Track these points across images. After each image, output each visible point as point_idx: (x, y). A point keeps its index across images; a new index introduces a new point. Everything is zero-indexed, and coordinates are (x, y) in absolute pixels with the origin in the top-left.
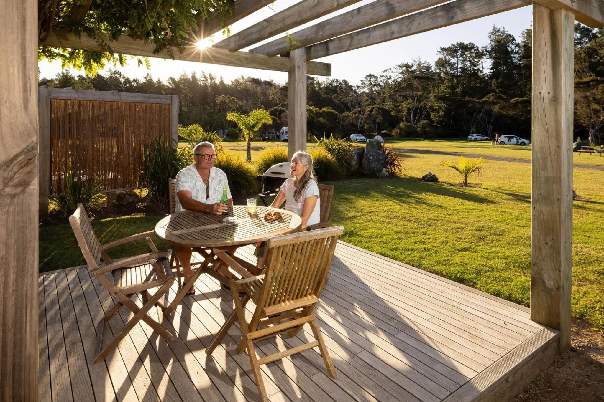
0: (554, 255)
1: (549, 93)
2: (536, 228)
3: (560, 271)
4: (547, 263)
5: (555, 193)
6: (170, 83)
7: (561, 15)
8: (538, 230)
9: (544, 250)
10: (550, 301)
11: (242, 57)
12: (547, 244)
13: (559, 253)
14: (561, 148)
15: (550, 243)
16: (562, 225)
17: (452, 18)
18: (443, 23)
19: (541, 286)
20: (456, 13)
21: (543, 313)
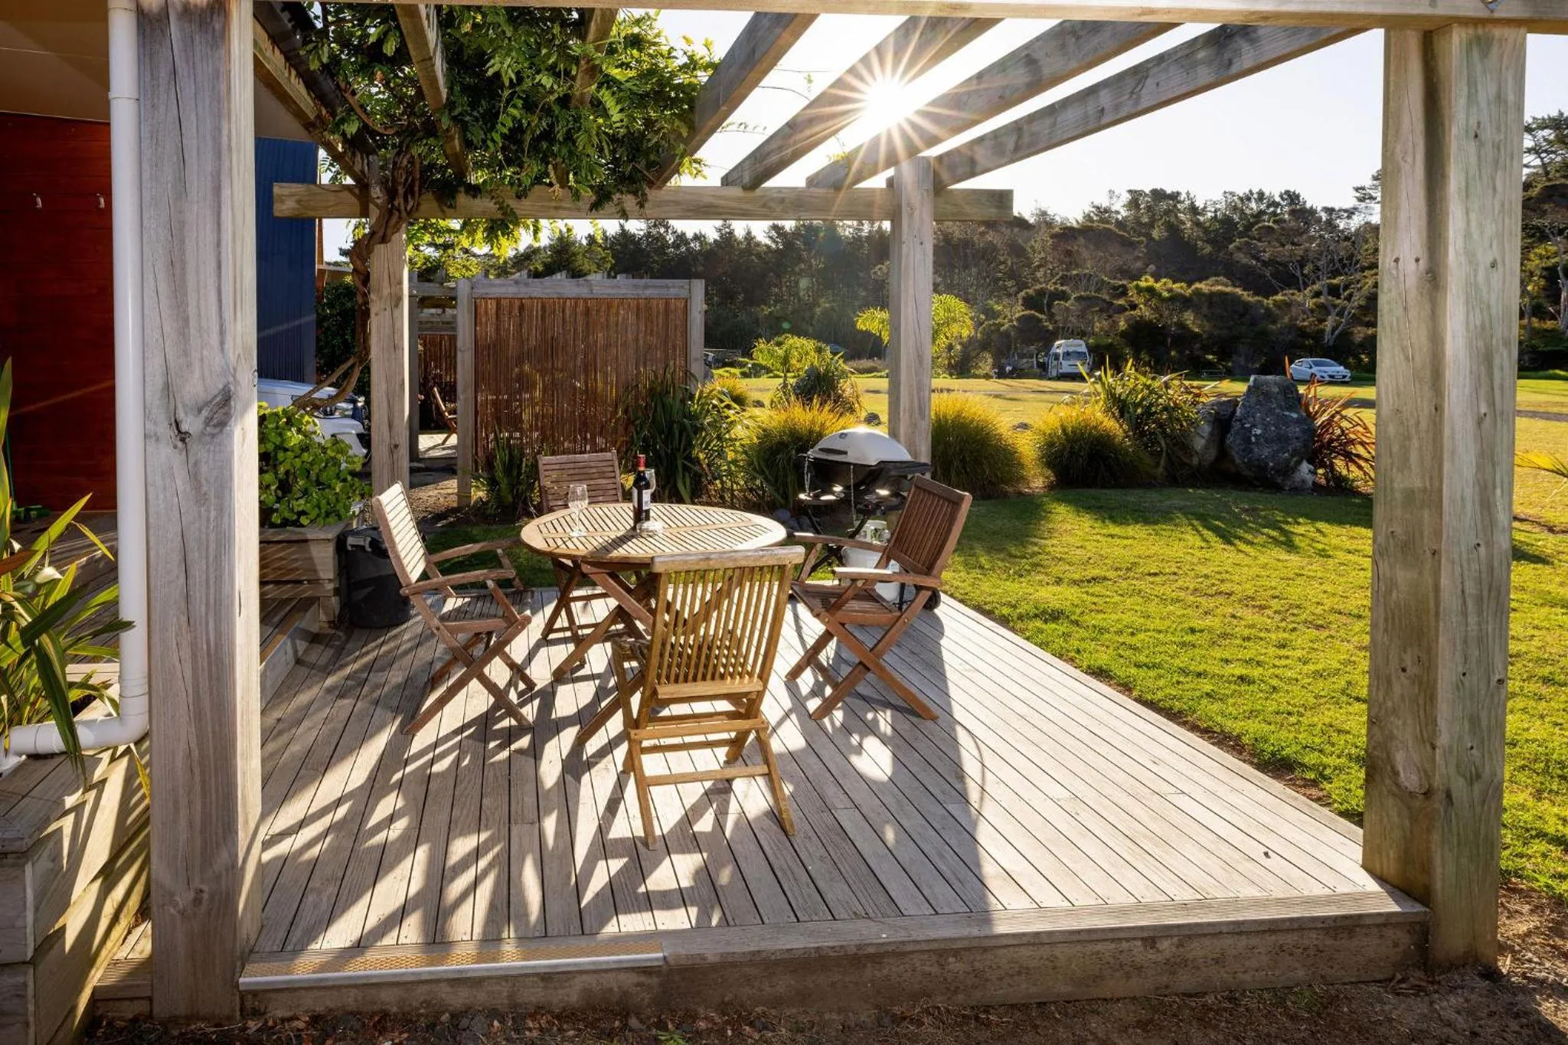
0: (1421, 702)
1: (1417, 260)
2: (1381, 626)
3: (1434, 747)
4: (1404, 723)
5: (1426, 533)
6: (771, 238)
7: (1450, 43)
8: (1386, 630)
9: (1397, 689)
10: (1407, 823)
11: (773, 199)
12: (1404, 670)
13: (1432, 698)
14: (1443, 410)
15: (1412, 670)
16: (1441, 624)
17: (1230, 63)
18: (1210, 79)
19: (1388, 781)
20: (1238, 52)
21: (1392, 855)
